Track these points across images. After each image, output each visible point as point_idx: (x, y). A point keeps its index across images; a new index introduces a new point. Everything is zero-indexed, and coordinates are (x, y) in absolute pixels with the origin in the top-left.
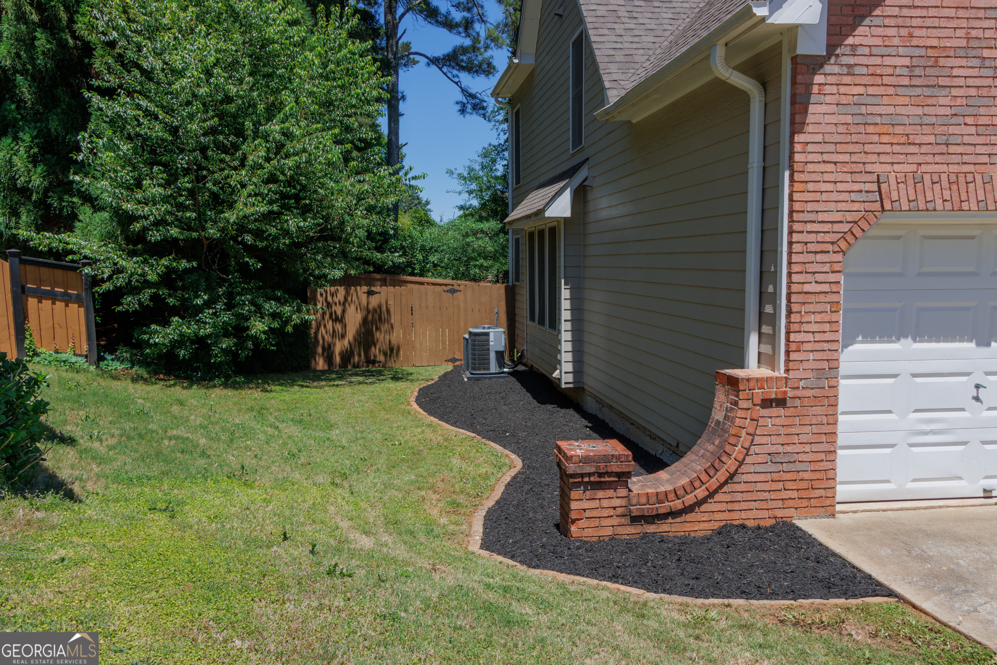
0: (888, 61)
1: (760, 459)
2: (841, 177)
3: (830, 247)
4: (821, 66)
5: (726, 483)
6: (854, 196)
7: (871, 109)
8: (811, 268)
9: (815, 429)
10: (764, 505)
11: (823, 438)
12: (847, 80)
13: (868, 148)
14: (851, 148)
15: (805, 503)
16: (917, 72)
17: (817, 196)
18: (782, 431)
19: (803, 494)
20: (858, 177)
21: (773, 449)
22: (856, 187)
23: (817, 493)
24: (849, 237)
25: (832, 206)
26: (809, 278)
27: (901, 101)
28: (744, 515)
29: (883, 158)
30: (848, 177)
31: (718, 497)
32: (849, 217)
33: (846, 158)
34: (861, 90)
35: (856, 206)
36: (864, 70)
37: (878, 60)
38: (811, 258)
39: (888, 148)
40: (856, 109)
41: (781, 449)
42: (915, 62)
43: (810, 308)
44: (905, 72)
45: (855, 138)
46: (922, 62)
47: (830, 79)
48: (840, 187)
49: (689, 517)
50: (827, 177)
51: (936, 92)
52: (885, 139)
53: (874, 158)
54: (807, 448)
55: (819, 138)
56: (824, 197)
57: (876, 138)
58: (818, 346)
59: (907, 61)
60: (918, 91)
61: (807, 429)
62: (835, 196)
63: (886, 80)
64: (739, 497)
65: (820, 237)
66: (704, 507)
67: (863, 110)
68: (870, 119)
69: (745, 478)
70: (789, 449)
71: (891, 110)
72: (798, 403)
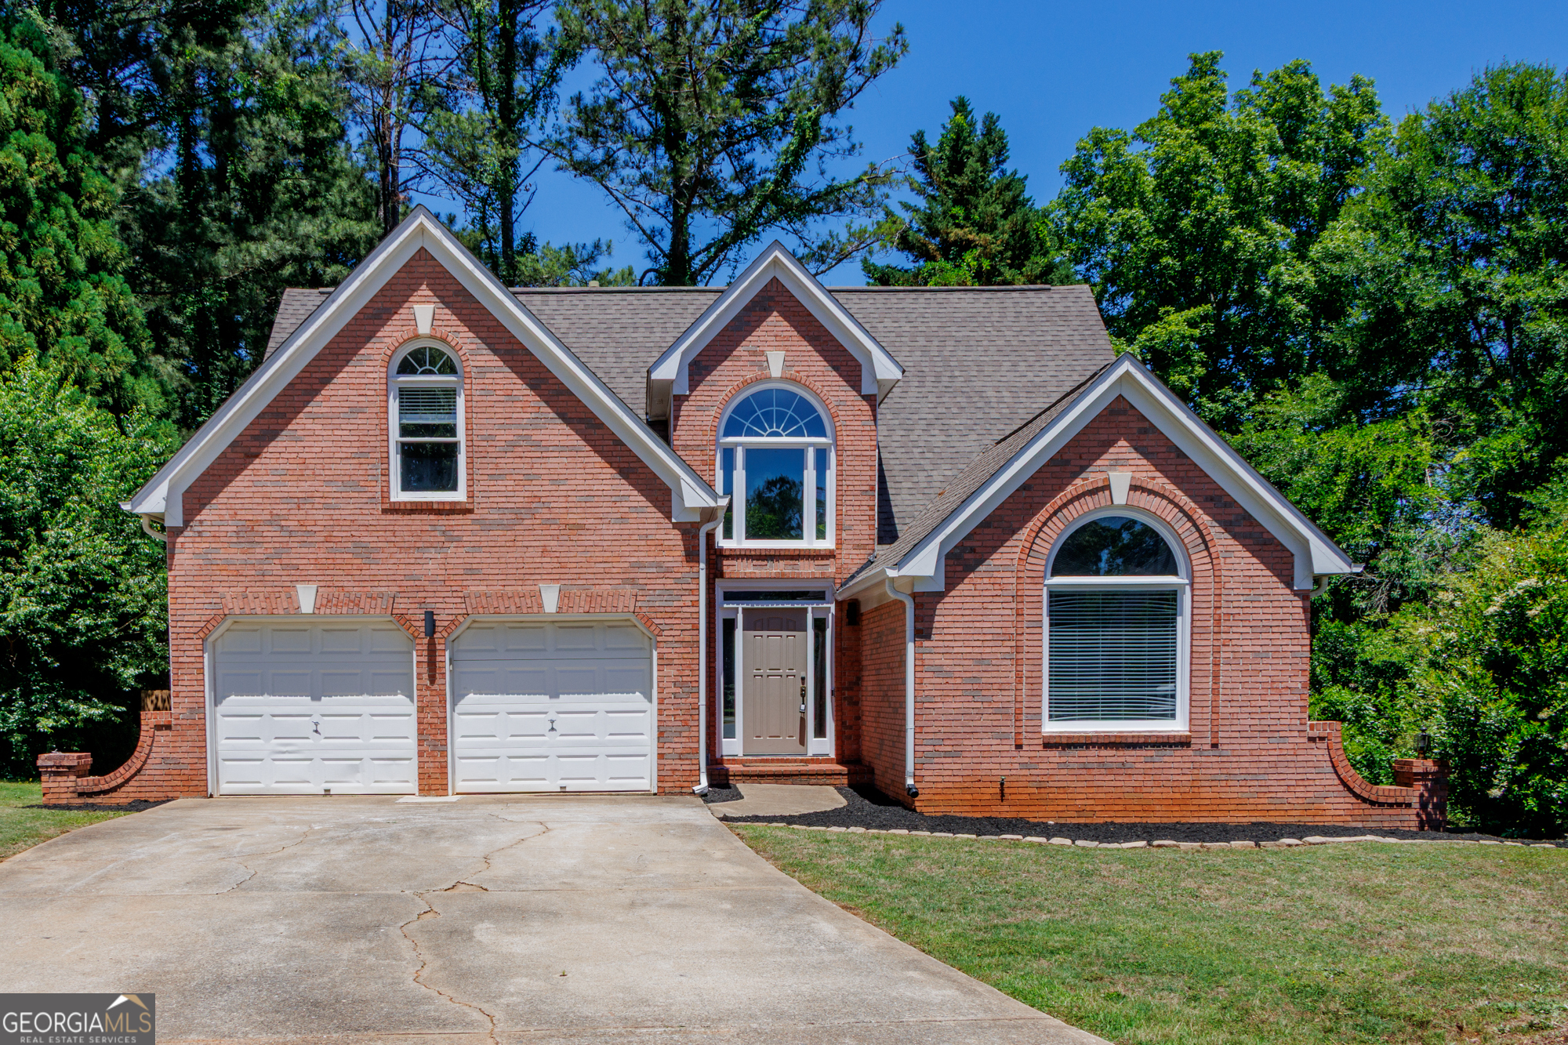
0: (222, 529)
1: (157, 761)
2: (198, 595)
3: (195, 636)
4: (182, 532)
5: (135, 775)
6: (206, 606)
7: (214, 556)
8: (182, 648)
9: (190, 744)
10: (161, 789)
11: (197, 750)
12: (198, 540)
13: (213, 578)
14: (203, 578)
15: (186, 789)
16: (241, 534)
17: (184, 606)
18: (171, 745)
19: (186, 783)
20: (209, 595)
21: (165, 755)
22: (208, 601)
23: (194, 783)
24: (205, 630)
25: (192, 612)
26: (182, 653)
27: (233, 551)
28: (148, 795)
29: (223, 584)
30: (202, 595)
31: (132, 783)
32: (204, 618)
33: (201, 584)
34: (207, 545)
35: (208, 612)
36: (208, 534)
37: (217, 529)
38: (182, 642)
39: (226, 578)
40: (205, 556)
41: (169, 755)
42: (240, 529)
43: (184, 671)
44: (234, 534)
45: (204, 573)
46: (244, 529)
47: (188, 540)
48: (197, 601)
49: (114, 795)
50: (189, 595)
51: (254, 545)
52: (224, 573)
53: (218, 584)
54: (186, 755)
55: (183, 573)
56: (188, 607)
57: (218, 573)
58: (190, 694)
59: (235, 529)
60: (243, 545)
61: (185, 744)
62: (195, 606)
63: (222, 539)
64: (144, 783)
65: (187, 630)
66: (123, 789)
67: (209, 556)
68: (214, 562)
69: (147, 772)
70: (175, 755)
71: (226, 556)
72: (179, 728)
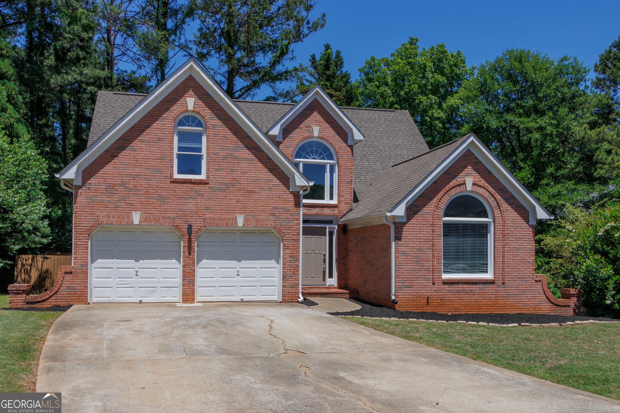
0: (99, 187)
1: (65, 288)
2: (87, 215)
3: (85, 233)
4: (81, 188)
5: (54, 294)
6: (91, 220)
7: (95, 198)
8: (79, 238)
9: (81, 280)
10: (66, 301)
11: (84, 283)
12: (88, 191)
13: (94, 208)
14: (90, 208)
15: (78, 300)
16: (108, 190)
17: (80, 220)
18: (72, 281)
19: (78, 298)
20: (92, 215)
21: (69, 285)
22: (91, 218)
23: (82, 298)
24: (90, 230)
25: (84, 222)
26: (79, 240)
27: (104, 196)
28: (60, 303)
29: (99, 211)
30: (89, 215)
31: (52, 298)
32: (89, 225)
33: (89, 210)
34: (92, 194)
35: (91, 223)
36: (93, 189)
37: (97, 187)
38: (79, 235)
39: (100, 208)
40: (91, 199)
41: (71, 285)
42: (107, 187)
43: (79, 248)
44: (105, 189)
45: (90, 206)
46: (109, 187)
47: (83, 191)
48: (87, 217)
49: (44, 303)
50: (83, 215)
51: (113, 194)
52: (100, 206)
53: (96, 211)
54: (79, 285)
55: (81, 205)
56: (82, 220)
57: (97, 206)
58: (81, 258)
59: (105, 187)
60: (108, 194)
61: (78, 280)
62: (85, 220)
63: (99, 191)
64: (58, 298)
65: (81, 230)
66: (48, 301)
67: (93, 198)
68: (95, 201)
69: (60, 293)
70: (73, 285)
71: (101, 199)
72: (76, 273)
